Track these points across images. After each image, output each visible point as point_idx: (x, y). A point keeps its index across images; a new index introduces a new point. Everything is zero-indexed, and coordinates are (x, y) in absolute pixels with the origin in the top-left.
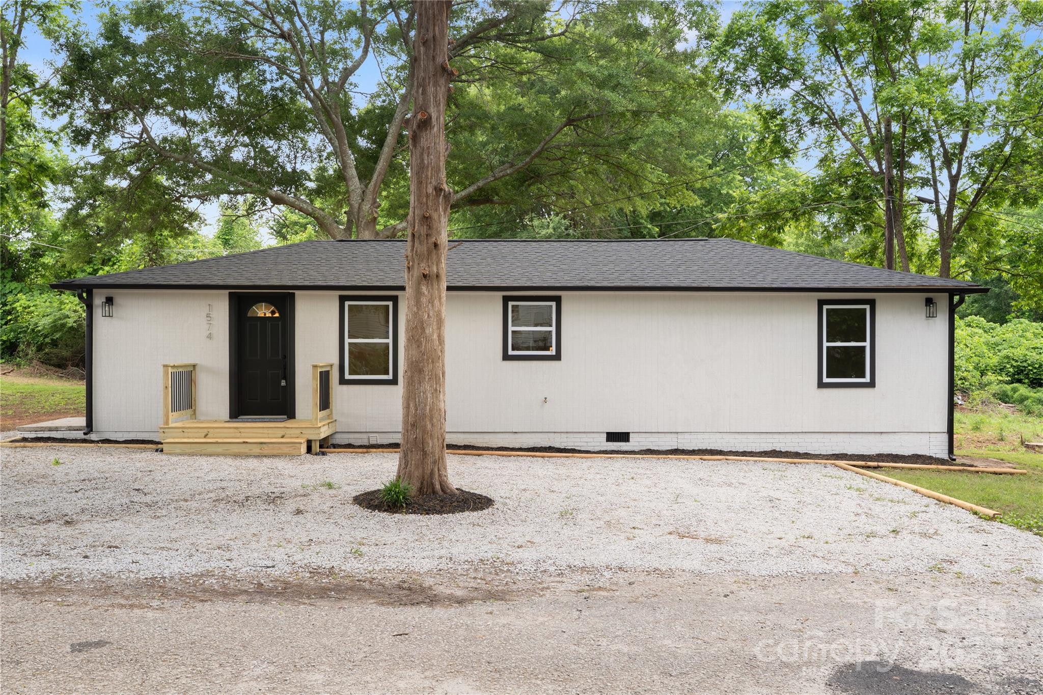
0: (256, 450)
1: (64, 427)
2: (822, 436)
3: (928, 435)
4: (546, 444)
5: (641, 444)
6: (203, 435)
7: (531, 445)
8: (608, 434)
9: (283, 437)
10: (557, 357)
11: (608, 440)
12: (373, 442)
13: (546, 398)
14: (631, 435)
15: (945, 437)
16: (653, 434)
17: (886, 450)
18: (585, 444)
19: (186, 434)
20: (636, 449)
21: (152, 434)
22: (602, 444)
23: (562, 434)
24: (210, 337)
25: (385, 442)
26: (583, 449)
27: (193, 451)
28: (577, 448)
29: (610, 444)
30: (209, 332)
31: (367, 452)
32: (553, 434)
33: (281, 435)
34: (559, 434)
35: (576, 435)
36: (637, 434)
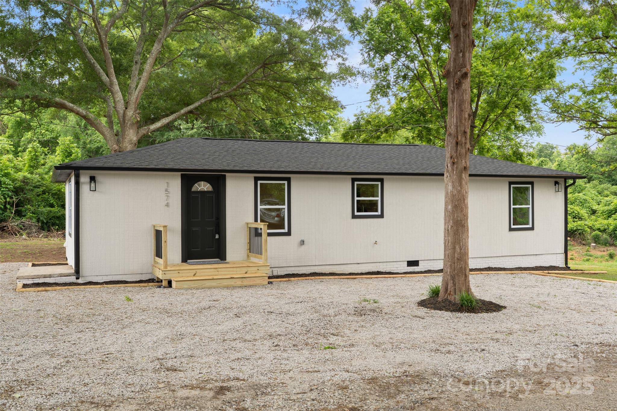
0: (239, 283)
1: (56, 274)
2: (510, 257)
3: (555, 255)
4: (375, 270)
5: (425, 267)
6: (193, 274)
7: (367, 271)
8: (408, 262)
9: (246, 273)
10: (382, 216)
11: (408, 266)
12: (275, 274)
13: (376, 242)
14: (420, 262)
15: (563, 256)
16: (431, 261)
17: (538, 264)
18: (396, 269)
19: (180, 275)
20: (423, 270)
21: (124, 276)
22: (405, 268)
23: (384, 263)
24: (167, 205)
25: (283, 273)
26: (395, 272)
27: (197, 285)
28: (392, 271)
29: (409, 268)
30: (166, 202)
31: (289, 280)
32: (379, 263)
33: (244, 272)
34: (382, 263)
35: (391, 263)
36: (423, 261)
